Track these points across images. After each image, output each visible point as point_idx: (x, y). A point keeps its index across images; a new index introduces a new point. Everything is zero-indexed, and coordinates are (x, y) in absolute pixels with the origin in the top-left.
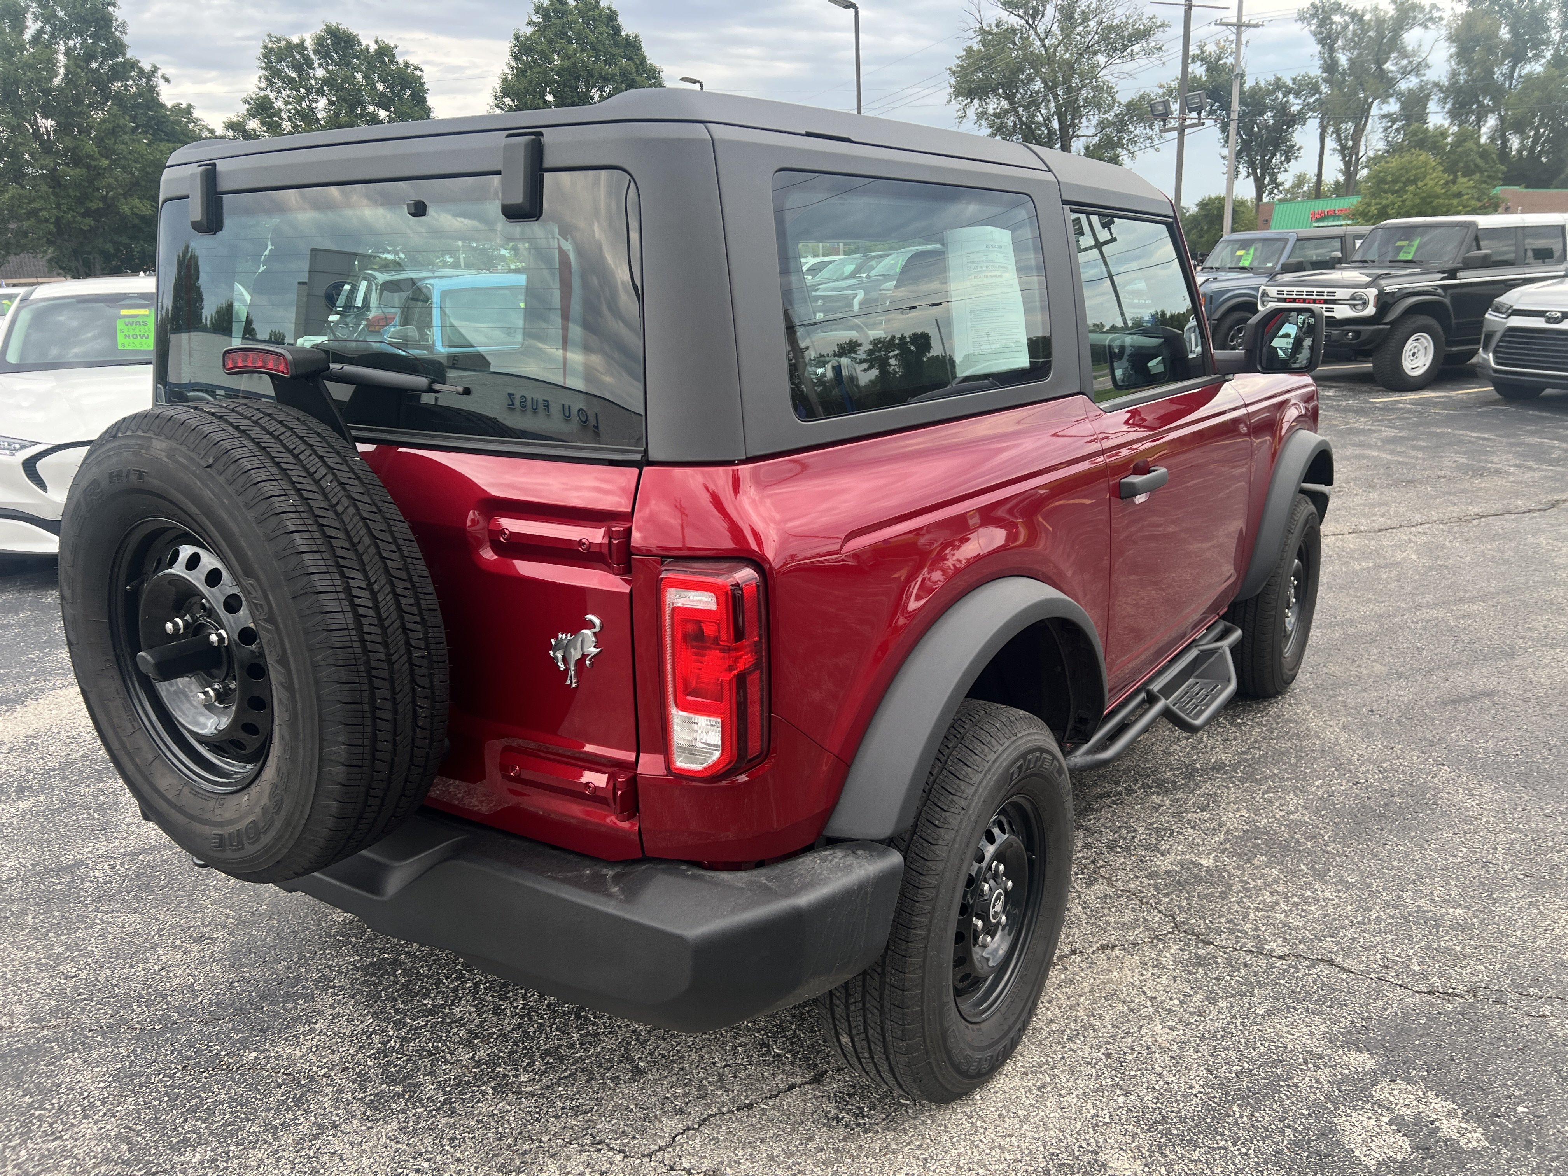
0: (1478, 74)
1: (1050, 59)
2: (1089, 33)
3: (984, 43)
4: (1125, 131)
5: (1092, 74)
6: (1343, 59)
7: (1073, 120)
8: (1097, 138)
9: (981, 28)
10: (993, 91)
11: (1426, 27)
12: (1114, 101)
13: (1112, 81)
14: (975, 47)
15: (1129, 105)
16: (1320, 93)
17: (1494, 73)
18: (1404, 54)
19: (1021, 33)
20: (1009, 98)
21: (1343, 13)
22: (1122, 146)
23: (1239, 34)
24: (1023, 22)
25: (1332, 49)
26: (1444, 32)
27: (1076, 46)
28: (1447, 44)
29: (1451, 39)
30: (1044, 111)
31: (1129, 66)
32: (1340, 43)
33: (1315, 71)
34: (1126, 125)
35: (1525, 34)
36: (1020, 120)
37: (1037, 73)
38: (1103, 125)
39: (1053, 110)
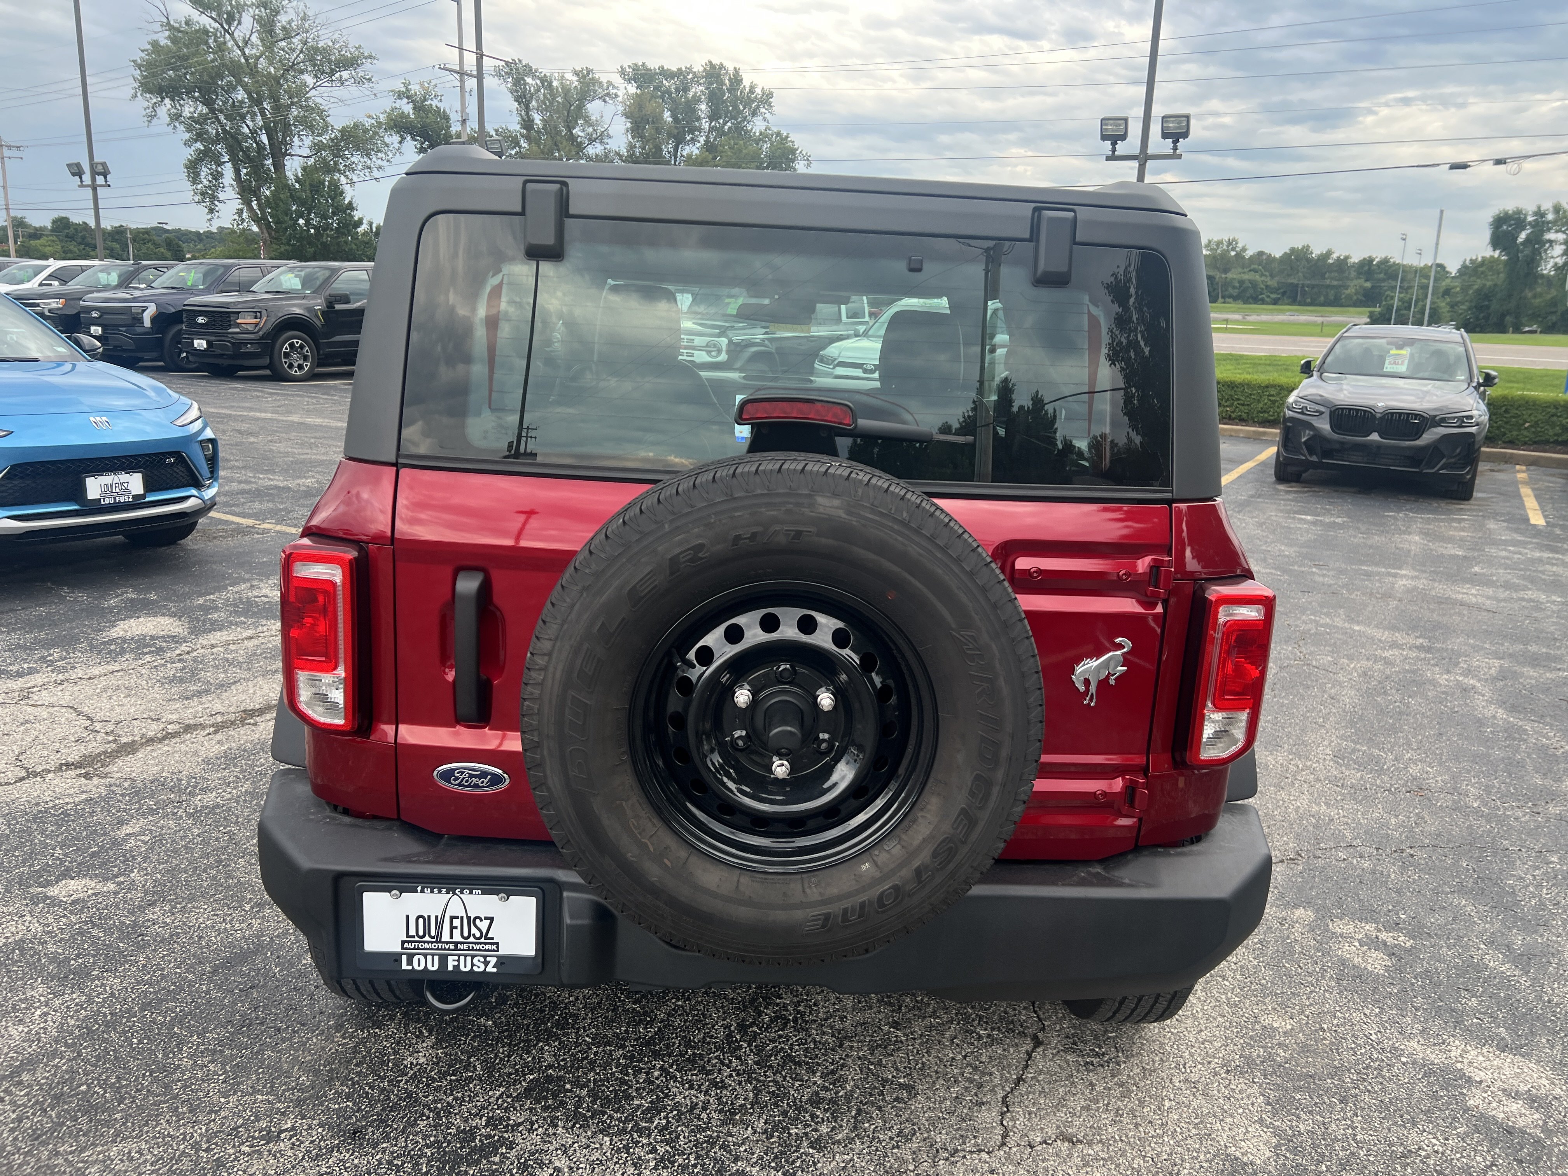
0: (650, 149)
1: (253, 71)
2: (294, 50)
3: (174, 40)
4: (340, 156)
5: (301, 92)
6: (537, 119)
7: (284, 138)
8: (312, 160)
9: (168, 23)
10: (187, 93)
11: (605, 101)
12: (326, 125)
13: (323, 103)
14: (163, 42)
15: (343, 131)
16: (520, 147)
17: (661, 150)
18: (588, 122)
19: (215, 36)
20: (208, 103)
21: (534, 77)
22: (339, 171)
23: (462, 81)
24: (217, 25)
25: (527, 108)
26: (621, 108)
27: (280, 61)
28: (623, 119)
29: (627, 115)
30: (250, 123)
31: (339, 92)
32: (534, 103)
33: (515, 126)
34: (341, 150)
35: (683, 119)
36: (224, 130)
37: (240, 82)
38: (318, 147)
39: (261, 123)
